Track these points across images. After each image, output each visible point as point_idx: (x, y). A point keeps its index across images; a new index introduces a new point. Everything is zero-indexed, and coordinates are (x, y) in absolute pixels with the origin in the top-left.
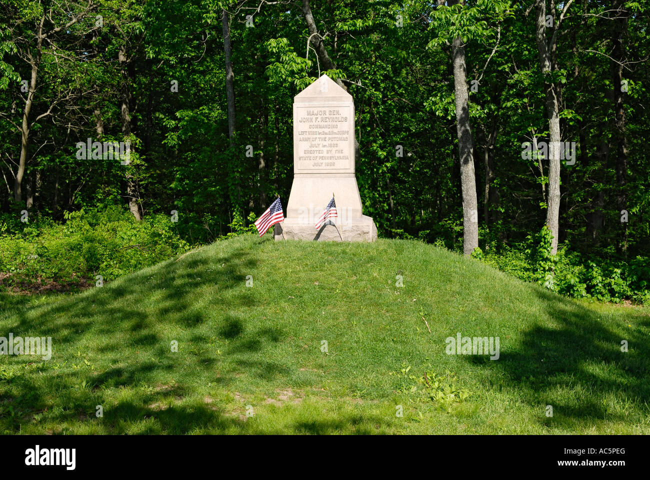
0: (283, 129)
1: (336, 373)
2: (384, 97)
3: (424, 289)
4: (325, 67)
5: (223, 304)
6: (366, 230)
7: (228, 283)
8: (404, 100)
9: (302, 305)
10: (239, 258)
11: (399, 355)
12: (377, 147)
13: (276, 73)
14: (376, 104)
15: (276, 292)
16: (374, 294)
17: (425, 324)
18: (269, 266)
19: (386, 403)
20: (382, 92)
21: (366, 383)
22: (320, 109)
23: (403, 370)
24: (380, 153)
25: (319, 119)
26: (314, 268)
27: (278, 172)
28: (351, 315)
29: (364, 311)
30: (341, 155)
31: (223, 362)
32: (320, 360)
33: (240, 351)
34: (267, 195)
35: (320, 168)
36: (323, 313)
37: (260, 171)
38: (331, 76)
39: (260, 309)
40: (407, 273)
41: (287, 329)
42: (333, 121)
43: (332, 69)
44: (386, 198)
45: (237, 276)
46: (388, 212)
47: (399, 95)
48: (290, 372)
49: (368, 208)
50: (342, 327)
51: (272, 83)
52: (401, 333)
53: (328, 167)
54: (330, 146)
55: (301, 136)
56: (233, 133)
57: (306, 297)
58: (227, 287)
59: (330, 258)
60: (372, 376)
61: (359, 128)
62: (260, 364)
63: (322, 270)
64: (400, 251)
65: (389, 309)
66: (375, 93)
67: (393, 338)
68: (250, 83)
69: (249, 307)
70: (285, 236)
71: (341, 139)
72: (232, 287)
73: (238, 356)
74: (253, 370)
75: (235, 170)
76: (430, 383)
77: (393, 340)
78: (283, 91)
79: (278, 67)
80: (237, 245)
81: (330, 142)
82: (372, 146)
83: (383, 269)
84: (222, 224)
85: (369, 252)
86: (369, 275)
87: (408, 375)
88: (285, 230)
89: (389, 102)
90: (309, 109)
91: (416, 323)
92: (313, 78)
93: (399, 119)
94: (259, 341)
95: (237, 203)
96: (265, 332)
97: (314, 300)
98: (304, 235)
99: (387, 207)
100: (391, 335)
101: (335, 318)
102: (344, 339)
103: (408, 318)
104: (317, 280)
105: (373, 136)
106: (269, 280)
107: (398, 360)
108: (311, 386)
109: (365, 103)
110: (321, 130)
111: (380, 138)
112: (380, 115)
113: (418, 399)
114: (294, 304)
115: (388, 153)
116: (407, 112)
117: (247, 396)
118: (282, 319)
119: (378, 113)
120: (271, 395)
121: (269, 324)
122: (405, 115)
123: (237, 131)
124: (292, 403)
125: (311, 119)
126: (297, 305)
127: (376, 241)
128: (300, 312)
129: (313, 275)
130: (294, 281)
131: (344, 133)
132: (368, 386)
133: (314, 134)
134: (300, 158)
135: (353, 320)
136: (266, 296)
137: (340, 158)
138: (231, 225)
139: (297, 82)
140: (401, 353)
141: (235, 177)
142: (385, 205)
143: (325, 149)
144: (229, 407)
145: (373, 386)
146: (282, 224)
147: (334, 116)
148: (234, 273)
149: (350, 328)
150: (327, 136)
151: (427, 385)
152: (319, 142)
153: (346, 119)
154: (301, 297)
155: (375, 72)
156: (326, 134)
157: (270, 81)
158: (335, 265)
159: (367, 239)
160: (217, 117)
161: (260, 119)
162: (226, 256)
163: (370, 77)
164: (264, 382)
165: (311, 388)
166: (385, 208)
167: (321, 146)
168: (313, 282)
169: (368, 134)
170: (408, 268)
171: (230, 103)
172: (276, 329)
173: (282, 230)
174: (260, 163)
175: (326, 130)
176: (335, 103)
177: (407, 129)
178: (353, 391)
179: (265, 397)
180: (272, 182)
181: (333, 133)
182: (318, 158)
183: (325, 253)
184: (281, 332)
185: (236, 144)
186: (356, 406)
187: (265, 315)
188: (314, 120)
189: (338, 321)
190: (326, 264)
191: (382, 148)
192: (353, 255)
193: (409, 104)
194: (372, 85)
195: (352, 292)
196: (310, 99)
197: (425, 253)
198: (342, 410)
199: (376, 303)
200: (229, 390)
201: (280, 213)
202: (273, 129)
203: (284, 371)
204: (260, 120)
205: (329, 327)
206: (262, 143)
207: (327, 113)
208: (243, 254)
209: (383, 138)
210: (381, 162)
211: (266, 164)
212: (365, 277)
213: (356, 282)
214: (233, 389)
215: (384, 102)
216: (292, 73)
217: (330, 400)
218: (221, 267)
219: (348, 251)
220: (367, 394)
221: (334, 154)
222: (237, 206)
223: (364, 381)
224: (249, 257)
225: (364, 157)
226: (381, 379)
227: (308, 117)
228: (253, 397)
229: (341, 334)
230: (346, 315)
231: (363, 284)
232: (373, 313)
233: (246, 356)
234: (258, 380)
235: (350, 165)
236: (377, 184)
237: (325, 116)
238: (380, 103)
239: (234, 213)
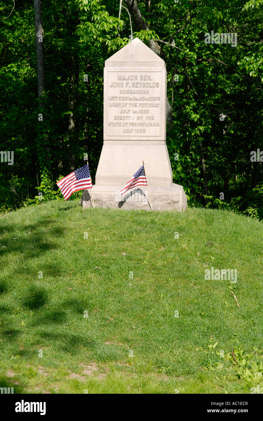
0: (94, 89)
1: (142, 347)
2: (198, 58)
3: (234, 262)
4: (138, 27)
5: (28, 273)
6: (175, 199)
7: (34, 252)
8: (219, 61)
9: (109, 276)
10: (46, 226)
11: (206, 330)
12: (191, 110)
13: (87, 33)
14: (191, 65)
15: (82, 262)
16: (182, 266)
17: (234, 298)
18: (76, 235)
19: (191, 380)
20: (197, 53)
21: (171, 358)
22: (131, 74)
23: (210, 346)
24: (193, 116)
25: (130, 85)
26: (122, 238)
27: (88, 133)
28: (158, 287)
29: (172, 284)
30: (152, 122)
31: (27, 334)
32: (126, 334)
33: (45, 323)
34: (77, 157)
35: (130, 134)
36: (130, 285)
37: (70, 132)
38: (143, 37)
39: (66, 279)
40: (216, 245)
41: (94, 301)
42: (144, 87)
43: (145, 29)
44: (198, 163)
45: (43, 245)
46: (200, 176)
47: (214, 55)
48: (95, 346)
49: (179, 174)
50: (149, 300)
51: (83, 43)
52: (209, 307)
53: (138, 134)
54: (141, 112)
55: (112, 102)
56: (42, 93)
57: (113, 268)
58: (33, 256)
59: (139, 227)
60: (178, 352)
61: (172, 89)
62: (65, 336)
63: (130, 240)
64: (210, 222)
65: (197, 282)
66: (190, 53)
67: (200, 312)
68: (60, 41)
69: (55, 277)
70: (93, 203)
71: (152, 106)
72: (37, 256)
73: (43, 328)
74: (58, 343)
75: (44, 131)
76: (237, 360)
77: (200, 314)
78: (95, 50)
79: (89, 26)
80: (44, 213)
81: (140, 108)
82: (185, 109)
83: (192, 240)
84: (30, 186)
85: (178, 223)
86: (177, 246)
87: (215, 351)
88: (93, 197)
89: (205, 63)
90: (120, 74)
91: (225, 297)
92: (125, 38)
93: (214, 81)
94: (64, 313)
95: (45, 165)
96: (70, 303)
97: (121, 271)
98: (112, 203)
99: (199, 172)
100: (198, 309)
101: (142, 291)
102: (151, 313)
103: (216, 292)
104: (125, 250)
105: (186, 98)
106: (76, 250)
107: (205, 335)
108: (116, 360)
109: (179, 63)
110: (131, 96)
111: (193, 100)
112: (193, 76)
113: (225, 377)
114: (100, 274)
115: (201, 116)
116: (222, 73)
117: (51, 370)
118: (88, 290)
119: (193, 74)
120: (74, 370)
121: (74, 295)
122: (220, 76)
123: (46, 90)
124: (96, 379)
125: (122, 84)
126: (103, 276)
127: (186, 211)
128: (107, 283)
129: (121, 245)
130: (101, 251)
131: (155, 99)
132: (174, 362)
133: (124, 100)
134: (110, 124)
135: (161, 293)
136: (72, 266)
137: (150, 125)
138: (38, 188)
139: (109, 43)
140: (208, 329)
141: (43, 138)
142: (197, 169)
143: (136, 115)
144: (32, 381)
145: (179, 362)
146: (90, 191)
147: (146, 82)
148: (41, 242)
149: (157, 301)
150: (138, 102)
151: (234, 362)
152: (130, 108)
153: (157, 85)
154: (108, 268)
155: (190, 32)
156: (137, 100)
157: (81, 41)
158: (143, 235)
159: (176, 208)
160: (26, 74)
161: (70, 77)
162: (33, 223)
163: (184, 37)
164: (69, 356)
165: (116, 362)
166: (197, 173)
167: (131, 112)
168: (121, 252)
169: (181, 96)
170: (218, 240)
171: (39, 61)
172: (82, 301)
173: (90, 198)
174: (70, 124)
175: (138, 96)
176: (147, 68)
177: (222, 91)
178: (159, 367)
179: (69, 372)
180: (82, 144)
181: (144, 99)
182: (128, 125)
183: (133, 222)
184: (87, 304)
185: (46, 104)
186: (161, 383)
187: (71, 286)
188: (125, 85)
189: (145, 293)
190: (134, 234)
191: (195, 110)
192: (162, 225)
193: (224, 65)
194: (186, 45)
195: (160, 263)
196: (122, 64)
197: (236, 225)
198: (147, 387)
199: (184, 275)
200: (32, 364)
201: (89, 180)
202: (83, 89)
203: (89, 344)
204: (70, 79)
205: (135, 300)
206: (72, 103)
207: (139, 78)
208: (49, 222)
209: (196, 100)
210: (194, 125)
211: (76, 124)
212: (174, 248)
213: (164, 253)
214: (37, 363)
215: (198, 63)
216: (104, 33)
217: (135, 376)
218: (26, 235)
219: (156, 220)
220: (173, 371)
221: (144, 120)
222: (45, 168)
223: (170, 356)
224: (56, 225)
225: (177, 119)
226: (187, 355)
227: (118, 82)
228: (57, 372)
229: (148, 307)
230: (153, 288)
231: (170, 255)
232: (180, 286)
233: (50, 328)
234: (62, 354)
235: (161, 132)
236: (189, 148)
237: (136, 81)
238: (194, 64)
239: (42, 176)
